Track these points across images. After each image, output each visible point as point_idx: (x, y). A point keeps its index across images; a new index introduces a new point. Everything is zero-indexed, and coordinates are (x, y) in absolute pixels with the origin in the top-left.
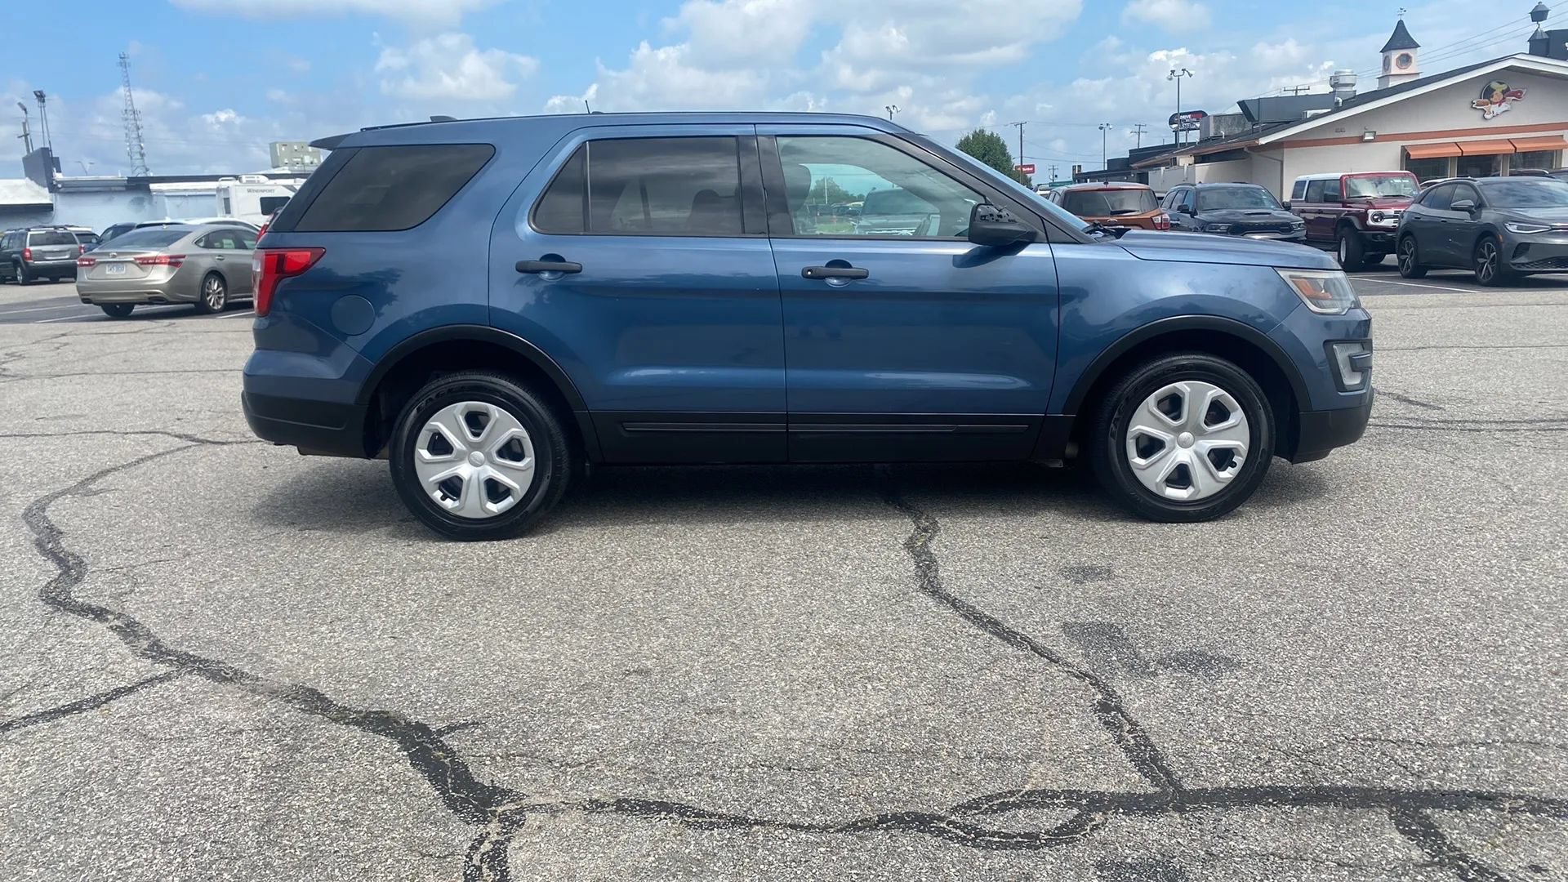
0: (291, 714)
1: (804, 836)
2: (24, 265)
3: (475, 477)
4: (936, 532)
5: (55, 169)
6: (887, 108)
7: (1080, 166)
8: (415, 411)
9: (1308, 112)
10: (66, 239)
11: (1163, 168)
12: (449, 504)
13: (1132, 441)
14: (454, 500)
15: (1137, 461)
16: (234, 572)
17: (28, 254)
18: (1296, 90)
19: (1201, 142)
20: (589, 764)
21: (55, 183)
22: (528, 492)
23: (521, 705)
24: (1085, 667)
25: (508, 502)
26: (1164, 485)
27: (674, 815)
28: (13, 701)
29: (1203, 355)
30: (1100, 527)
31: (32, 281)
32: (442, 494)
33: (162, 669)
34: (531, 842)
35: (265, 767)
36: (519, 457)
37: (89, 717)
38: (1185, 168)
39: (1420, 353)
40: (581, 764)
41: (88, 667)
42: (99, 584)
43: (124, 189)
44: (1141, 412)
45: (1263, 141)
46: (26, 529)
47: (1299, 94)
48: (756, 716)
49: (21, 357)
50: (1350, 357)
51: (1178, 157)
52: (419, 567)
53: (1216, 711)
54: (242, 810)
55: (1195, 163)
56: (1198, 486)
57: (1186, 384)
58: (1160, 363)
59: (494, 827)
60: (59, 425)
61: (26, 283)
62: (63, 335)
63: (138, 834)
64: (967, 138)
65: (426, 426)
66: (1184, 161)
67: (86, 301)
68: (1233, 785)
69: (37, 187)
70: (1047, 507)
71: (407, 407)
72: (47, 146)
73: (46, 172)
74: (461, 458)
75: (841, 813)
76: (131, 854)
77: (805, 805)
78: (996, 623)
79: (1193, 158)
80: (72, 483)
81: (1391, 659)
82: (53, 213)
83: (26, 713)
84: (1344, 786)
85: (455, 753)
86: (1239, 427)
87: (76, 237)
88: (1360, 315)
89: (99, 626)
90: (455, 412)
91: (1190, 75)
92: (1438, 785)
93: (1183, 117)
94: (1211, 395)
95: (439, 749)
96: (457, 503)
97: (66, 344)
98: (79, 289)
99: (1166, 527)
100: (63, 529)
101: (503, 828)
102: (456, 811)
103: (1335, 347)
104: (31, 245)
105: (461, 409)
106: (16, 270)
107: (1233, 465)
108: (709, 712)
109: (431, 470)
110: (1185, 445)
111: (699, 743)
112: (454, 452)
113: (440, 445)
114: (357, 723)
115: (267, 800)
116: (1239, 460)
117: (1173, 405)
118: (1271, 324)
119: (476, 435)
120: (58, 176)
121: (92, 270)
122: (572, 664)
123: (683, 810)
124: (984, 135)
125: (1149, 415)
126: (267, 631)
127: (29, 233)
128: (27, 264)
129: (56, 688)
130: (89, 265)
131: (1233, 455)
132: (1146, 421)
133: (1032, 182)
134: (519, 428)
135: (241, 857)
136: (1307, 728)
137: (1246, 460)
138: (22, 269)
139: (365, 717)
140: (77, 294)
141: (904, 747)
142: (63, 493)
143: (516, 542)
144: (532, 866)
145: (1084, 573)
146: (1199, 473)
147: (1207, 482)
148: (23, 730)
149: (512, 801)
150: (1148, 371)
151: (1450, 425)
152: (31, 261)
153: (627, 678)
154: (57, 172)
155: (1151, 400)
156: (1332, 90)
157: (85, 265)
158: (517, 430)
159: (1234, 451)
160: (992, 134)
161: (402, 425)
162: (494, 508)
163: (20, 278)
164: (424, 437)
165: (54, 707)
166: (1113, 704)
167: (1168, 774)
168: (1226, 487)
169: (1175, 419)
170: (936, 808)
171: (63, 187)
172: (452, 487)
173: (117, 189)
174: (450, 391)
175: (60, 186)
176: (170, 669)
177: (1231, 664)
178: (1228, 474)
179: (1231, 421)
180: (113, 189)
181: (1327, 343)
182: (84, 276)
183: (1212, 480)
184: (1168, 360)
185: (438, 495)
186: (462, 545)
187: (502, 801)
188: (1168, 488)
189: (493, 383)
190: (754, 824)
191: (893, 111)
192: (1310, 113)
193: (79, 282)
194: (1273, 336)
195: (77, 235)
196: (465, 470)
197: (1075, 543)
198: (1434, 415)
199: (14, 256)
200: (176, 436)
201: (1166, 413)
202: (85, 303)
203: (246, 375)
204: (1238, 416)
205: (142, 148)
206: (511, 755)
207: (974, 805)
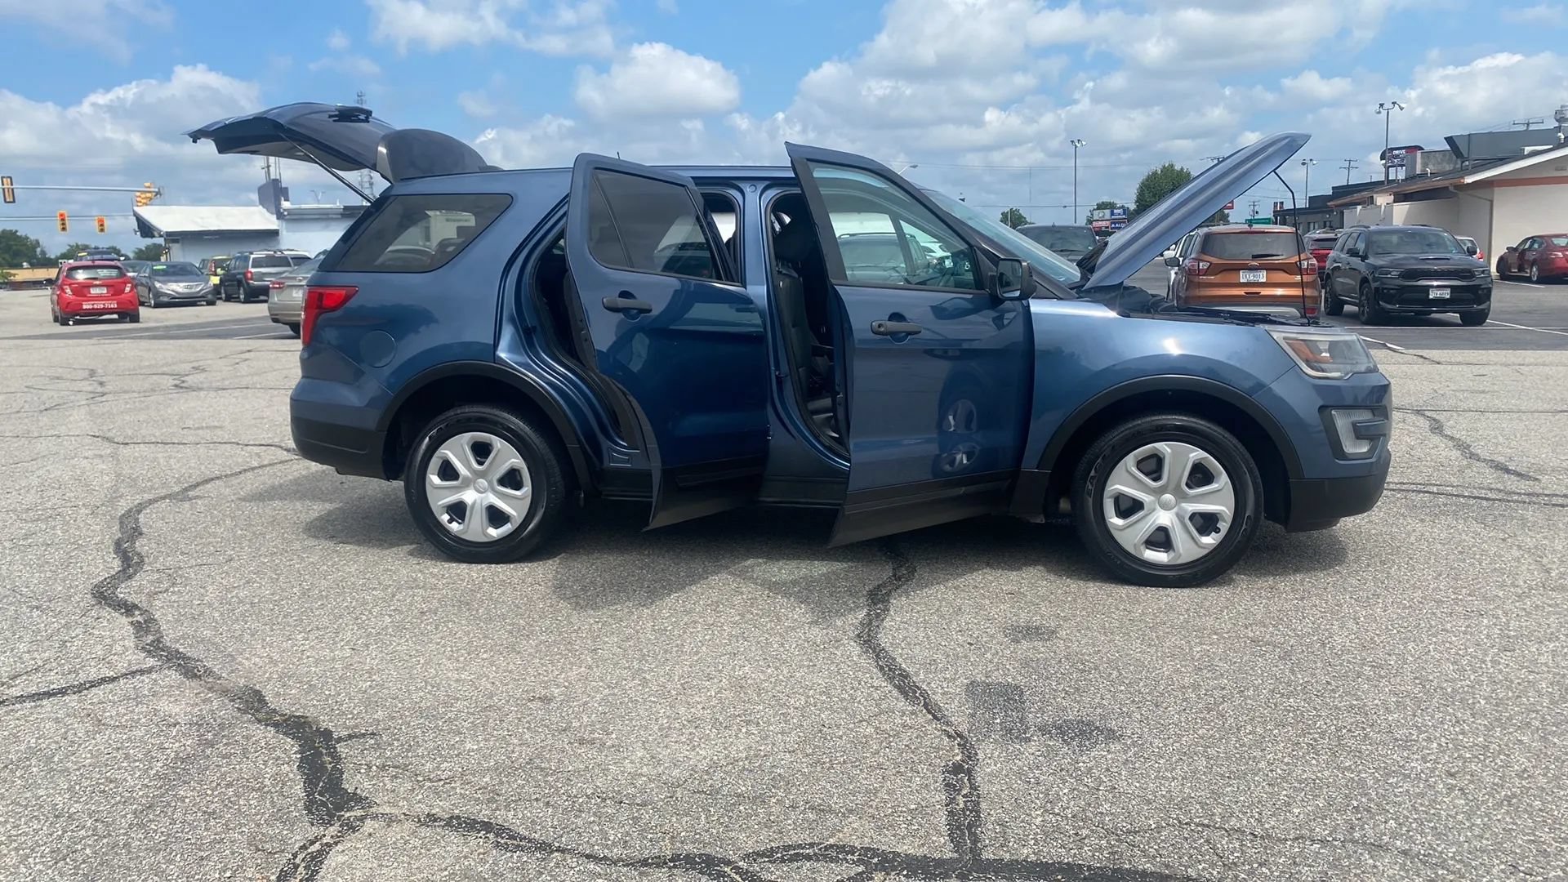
0: (225, 710)
1: (592, 866)
2: (245, 285)
3: (478, 501)
4: (908, 581)
5: (283, 199)
6: (1072, 142)
7: (1282, 203)
8: (427, 439)
9: (1526, 148)
10: (283, 262)
11: (1359, 207)
12: (455, 527)
13: (1110, 500)
14: (460, 523)
15: (1115, 521)
16: (258, 579)
17: (249, 275)
18: (1528, 124)
19: (1406, 179)
20: (448, 781)
21: (282, 211)
22: (524, 520)
23: (422, 720)
24: (963, 728)
25: (507, 529)
26: (1142, 548)
27: (491, 836)
28: (17, 682)
29: (1185, 416)
30: (1074, 586)
31: (252, 299)
32: (449, 517)
33: (151, 662)
34: (355, 847)
35: (177, 757)
36: (518, 486)
37: (67, 701)
38: (1383, 207)
39: (1557, 417)
40: (440, 780)
41: (94, 656)
42: (145, 582)
43: (340, 216)
44: (1119, 470)
45: (1469, 180)
46: (116, 527)
47: (1530, 129)
48: (621, 750)
49: (204, 370)
50: (1354, 425)
51: (1375, 196)
52: (414, 584)
53: (1064, 783)
54: (134, 795)
55: (1395, 202)
56: (1179, 551)
57: (1166, 445)
58: (1139, 422)
59: (333, 830)
60: (197, 435)
61: (246, 301)
62: (249, 351)
63: (41, 806)
64: (1155, 174)
65: (437, 454)
66: (1382, 200)
67: (275, 320)
68: (1033, 858)
69: (268, 214)
70: (1034, 563)
71: (421, 435)
72: (278, 177)
73: (275, 200)
74: (467, 484)
75: (642, 848)
76: (26, 824)
77: (612, 838)
78: (905, 676)
79: (1392, 196)
80: (176, 489)
81: (1282, 745)
82: (280, 237)
83: (22, 693)
84: (1144, 871)
85: (341, 759)
86: (1224, 490)
87: (290, 260)
88: (1373, 380)
89: (124, 620)
90: (462, 441)
91: (1402, 109)
92: (1243, 878)
93: (1397, 152)
94: (1193, 457)
95: (330, 754)
96: (461, 527)
97: (246, 360)
98: (269, 308)
99: (1142, 591)
100: (144, 530)
101: (339, 832)
102: (310, 812)
103: (1333, 412)
104: (253, 267)
105: (467, 440)
106: (239, 289)
107: (1217, 531)
108: (582, 742)
109: (439, 494)
110: (1166, 507)
111: (555, 771)
112: (460, 479)
113: (448, 472)
114: (276, 725)
115: (161, 787)
116: (1224, 526)
117: (1153, 467)
118: (1260, 386)
119: (481, 463)
120: (285, 205)
121: (283, 291)
122: (489, 686)
123: (500, 831)
124: (1174, 170)
125: (1127, 474)
126: (253, 635)
127: (252, 256)
128: (248, 284)
129: (57, 673)
130: (280, 288)
131: (1217, 521)
132: (1124, 481)
133: (1229, 219)
134: (518, 459)
135: (110, 835)
136: (1146, 808)
137: (1231, 526)
138: (244, 288)
139: (285, 721)
140: (268, 314)
141: (739, 791)
142: (164, 498)
143: (512, 566)
144: (339, 871)
145: (1031, 632)
146: (1179, 537)
147: (1190, 547)
148: (11, 707)
149: (362, 808)
150: (1126, 430)
151: (1534, 499)
152: (251, 282)
153: (529, 704)
154: (285, 200)
155: (1130, 460)
156: (1557, 124)
157: (277, 288)
158: (516, 460)
159: (1218, 515)
160: (1182, 169)
161: (416, 450)
162: (494, 533)
163: (242, 297)
164: (435, 464)
165: (46, 689)
166: (966, 767)
167: (975, 841)
168: (1211, 552)
169: (1155, 480)
170: (731, 852)
171: (288, 214)
172: (458, 511)
173: (334, 216)
174: (458, 421)
175: (286, 213)
176: (155, 663)
177: (1111, 735)
178: (1210, 540)
179: (1214, 486)
180: (331, 216)
181: (1322, 408)
182: (275, 298)
183: (1196, 547)
184: (1148, 419)
185: (445, 518)
186: (464, 566)
187: (353, 807)
188: (1147, 550)
189: (496, 415)
190: (556, 850)
191: (1078, 145)
192: (1528, 150)
193: (271, 303)
194: (1258, 398)
195: (292, 258)
196: (469, 496)
197: (1037, 601)
198: (1524, 486)
199: (238, 276)
200: (285, 450)
201: (1147, 474)
202: (274, 322)
203: (291, 399)
204: (1223, 481)
205: (371, 178)
206: (387, 765)
207: (769, 854)
